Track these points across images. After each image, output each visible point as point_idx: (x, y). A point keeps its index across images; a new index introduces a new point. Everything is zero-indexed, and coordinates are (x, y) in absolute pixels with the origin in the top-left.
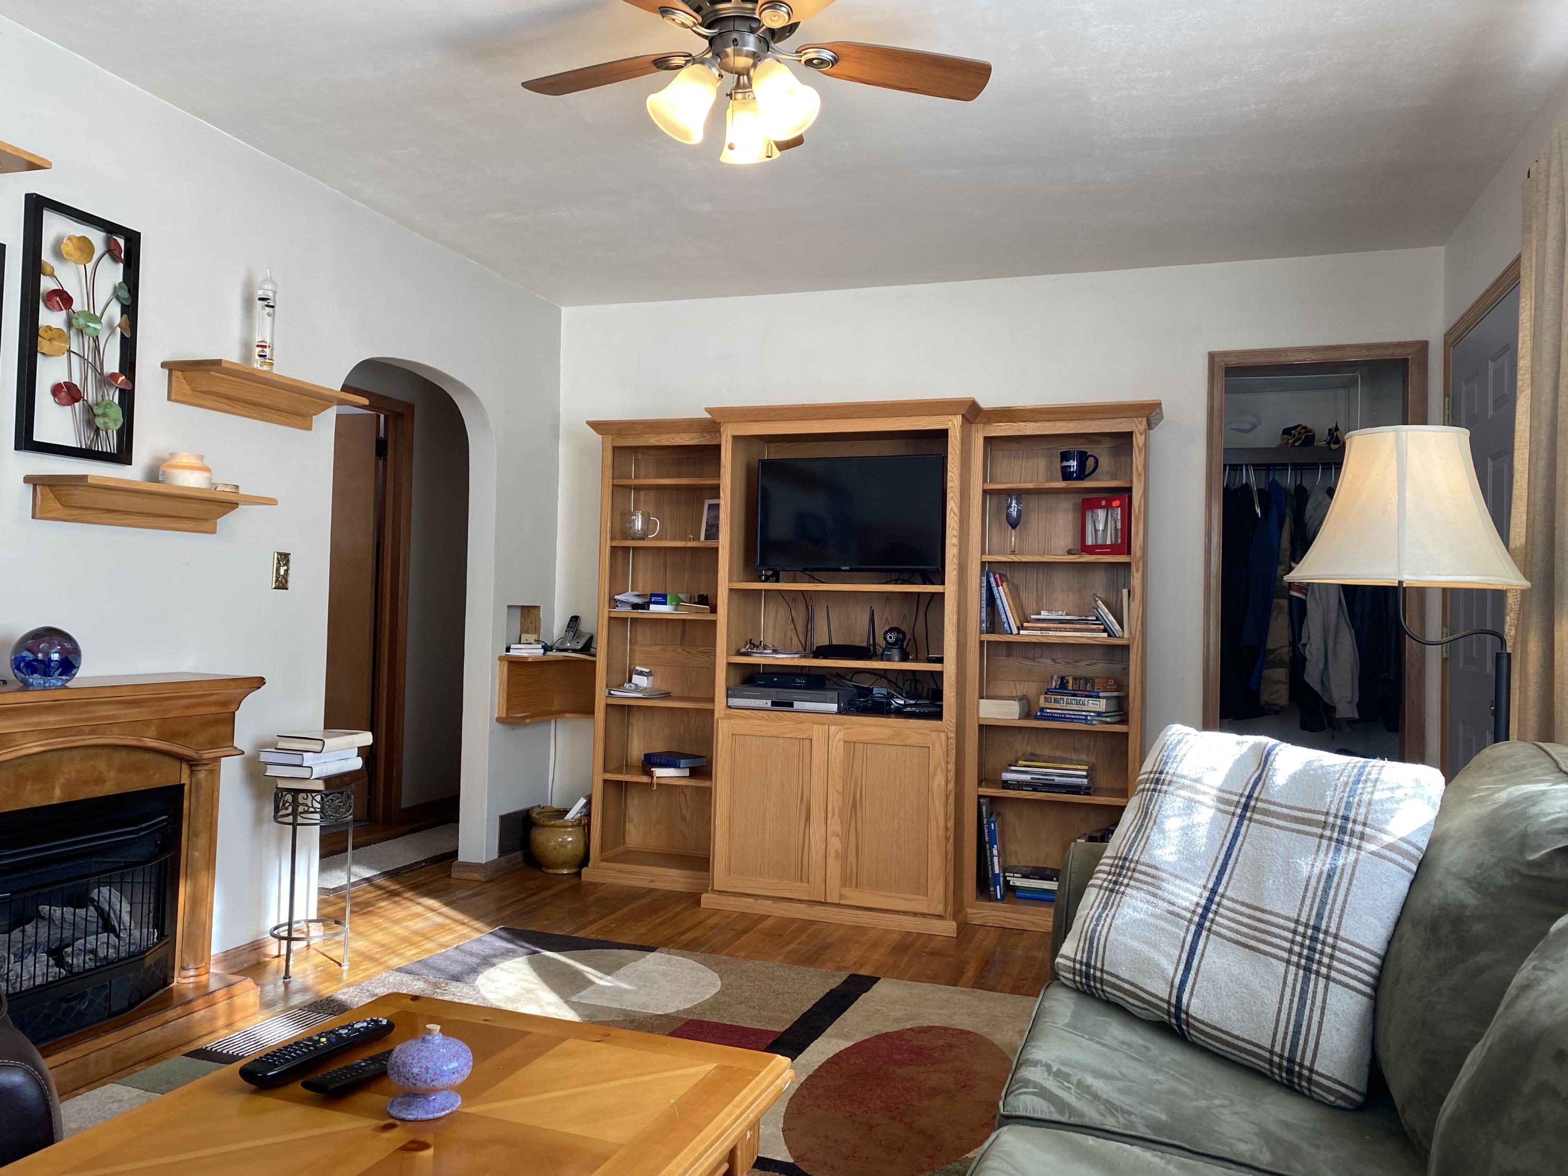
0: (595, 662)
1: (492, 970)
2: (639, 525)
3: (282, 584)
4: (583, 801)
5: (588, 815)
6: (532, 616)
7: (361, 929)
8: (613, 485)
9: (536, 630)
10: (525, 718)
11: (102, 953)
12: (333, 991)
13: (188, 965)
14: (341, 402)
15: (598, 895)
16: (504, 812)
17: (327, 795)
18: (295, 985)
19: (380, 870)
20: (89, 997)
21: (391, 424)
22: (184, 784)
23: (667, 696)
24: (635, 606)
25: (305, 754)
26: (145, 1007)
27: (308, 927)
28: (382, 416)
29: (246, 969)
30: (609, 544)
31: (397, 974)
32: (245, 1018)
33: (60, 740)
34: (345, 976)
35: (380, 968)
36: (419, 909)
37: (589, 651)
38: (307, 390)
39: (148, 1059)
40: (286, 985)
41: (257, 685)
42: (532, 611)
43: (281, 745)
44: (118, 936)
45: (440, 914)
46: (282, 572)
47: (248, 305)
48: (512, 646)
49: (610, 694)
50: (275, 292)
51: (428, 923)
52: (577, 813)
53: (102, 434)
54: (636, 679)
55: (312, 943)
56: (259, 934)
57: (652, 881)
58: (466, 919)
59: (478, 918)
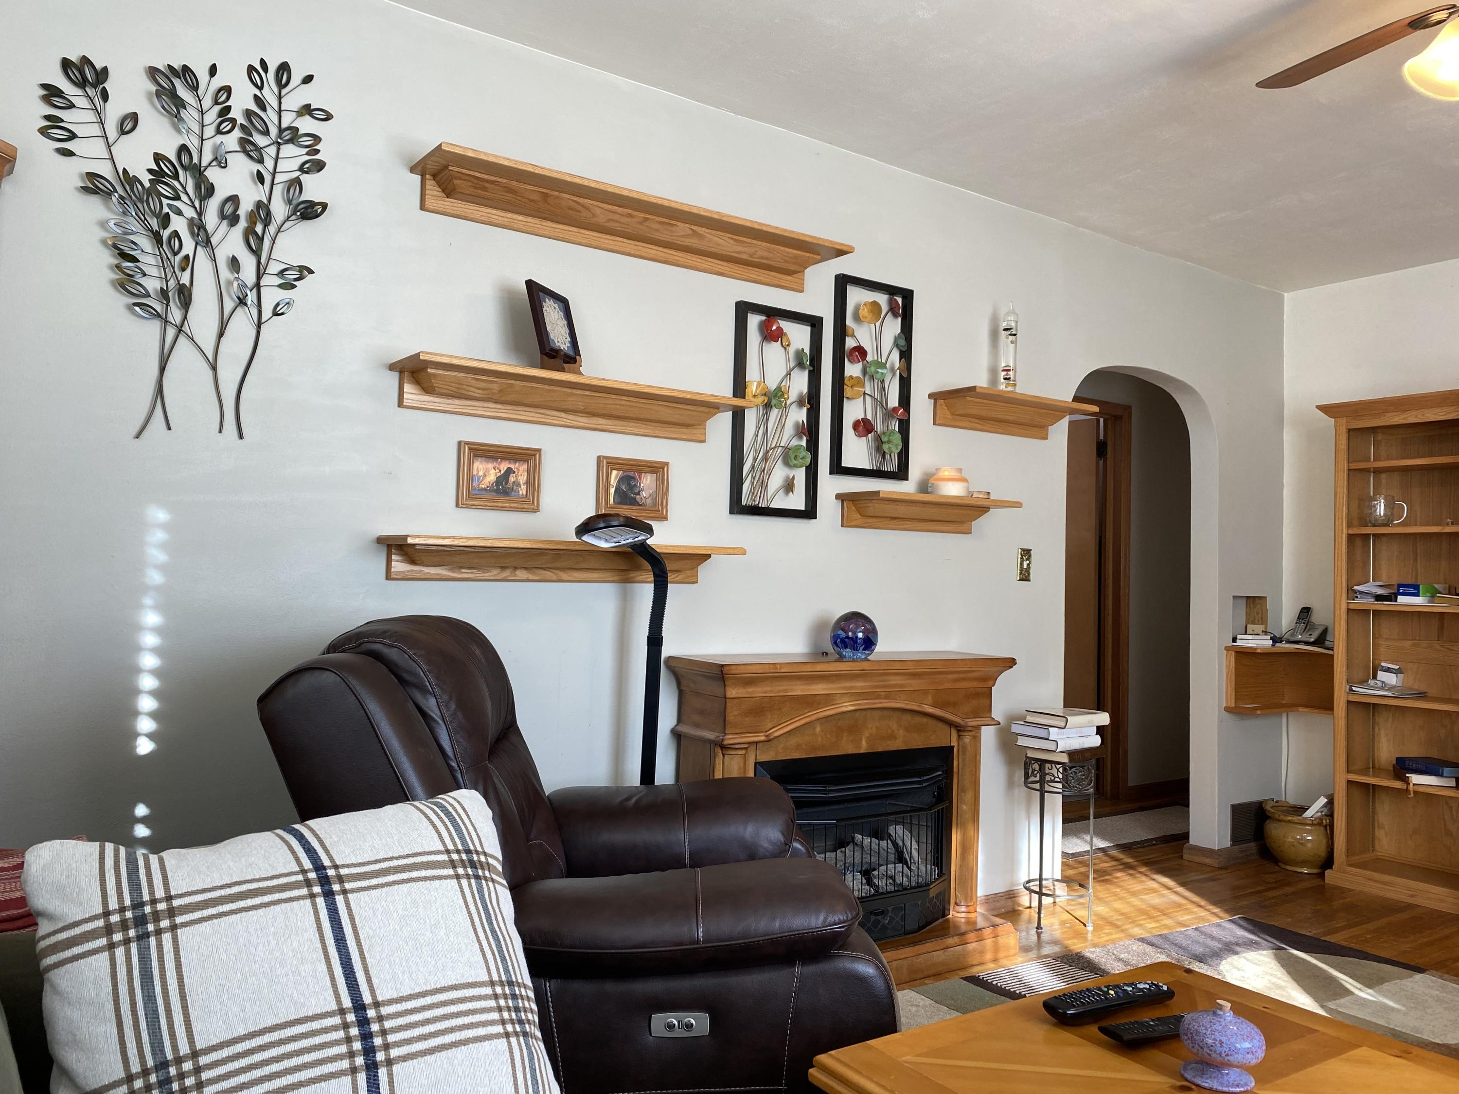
0: (1333, 656)
1: (1235, 957)
2: (1381, 509)
3: (1025, 576)
4: (1323, 801)
5: (1331, 815)
6: (1258, 606)
7: (1102, 895)
8: (1349, 470)
9: (1263, 620)
10: (1255, 709)
11: (899, 880)
12: (1081, 948)
13: (961, 902)
14: (1073, 412)
15: (1347, 900)
16: (1236, 802)
17: (1071, 768)
18: (1045, 937)
19: (1112, 842)
20: (890, 914)
21: (1109, 426)
22: (954, 747)
23: (1422, 696)
24: (1379, 598)
25: (1050, 729)
26: (930, 931)
27: (1054, 885)
28: (1102, 420)
29: (1003, 914)
30: (1345, 531)
31: (1140, 943)
32: (1007, 957)
33: (865, 701)
34: (1090, 936)
35: (1121, 935)
36: (1154, 885)
37: (1323, 643)
38: (1045, 404)
39: (934, 975)
40: (1039, 935)
41: (1010, 664)
42: (1257, 601)
43: (1029, 719)
44: (909, 868)
45: (1176, 893)
46: (1025, 566)
47: (994, 335)
48: (1239, 637)
49: (1351, 690)
50: (1017, 322)
51: (1164, 900)
52: (1317, 812)
53: (888, 456)
54: (1381, 675)
55: (1057, 900)
56: (1013, 885)
57: (1412, 896)
58: (1203, 903)
59: (1215, 903)
